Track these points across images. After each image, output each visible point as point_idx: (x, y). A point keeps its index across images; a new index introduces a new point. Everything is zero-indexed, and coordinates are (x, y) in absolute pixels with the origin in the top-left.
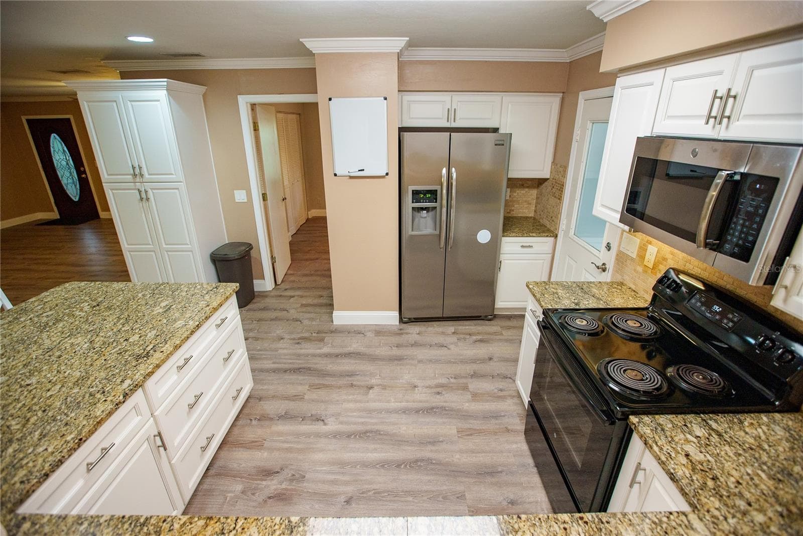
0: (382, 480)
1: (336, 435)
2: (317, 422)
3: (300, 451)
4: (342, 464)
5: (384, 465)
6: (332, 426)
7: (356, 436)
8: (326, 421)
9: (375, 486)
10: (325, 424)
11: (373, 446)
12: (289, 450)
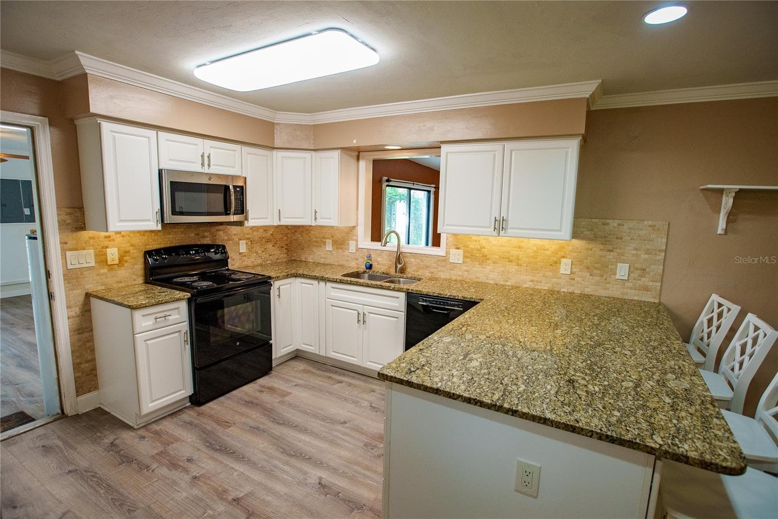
0: (315, 425)
1: (318, 464)
2: (327, 484)
3: (358, 464)
4: (332, 442)
5: (304, 430)
6: (315, 474)
7: (304, 456)
8: (318, 481)
9: (322, 423)
10: (320, 478)
11: (299, 444)
12: (368, 468)
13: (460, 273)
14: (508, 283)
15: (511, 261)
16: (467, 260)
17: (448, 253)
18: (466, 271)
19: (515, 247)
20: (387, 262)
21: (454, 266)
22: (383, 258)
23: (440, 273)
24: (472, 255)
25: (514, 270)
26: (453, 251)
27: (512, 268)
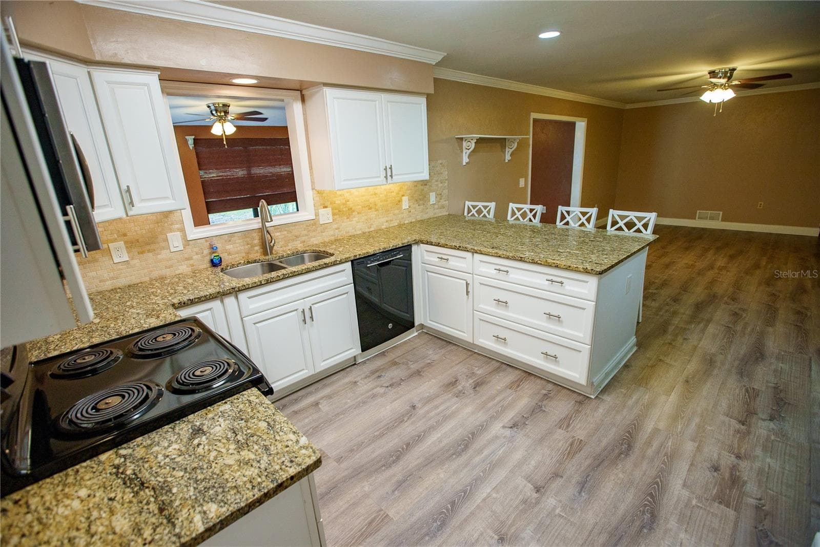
0: (409, 429)
1: (483, 428)
2: (513, 424)
3: (485, 403)
5: (419, 438)
6: (499, 431)
7: (470, 439)
8: (508, 430)
9: (409, 423)
10: (505, 427)
11: (446, 442)
13: (332, 233)
14: (372, 229)
15: (370, 209)
16: (335, 217)
17: (317, 215)
18: (336, 229)
19: (372, 195)
20: (243, 248)
21: (325, 226)
22: (235, 243)
23: (312, 239)
24: (339, 211)
25: (374, 215)
26: (322, 211)
27: (373, 214)
